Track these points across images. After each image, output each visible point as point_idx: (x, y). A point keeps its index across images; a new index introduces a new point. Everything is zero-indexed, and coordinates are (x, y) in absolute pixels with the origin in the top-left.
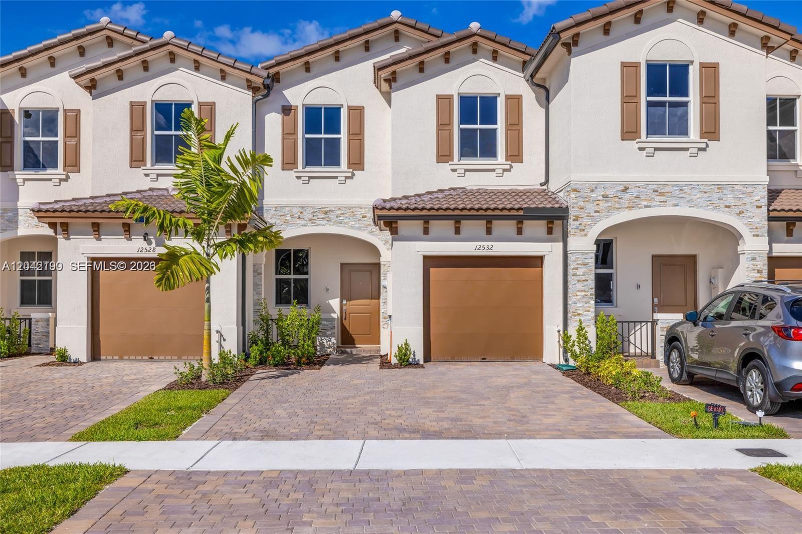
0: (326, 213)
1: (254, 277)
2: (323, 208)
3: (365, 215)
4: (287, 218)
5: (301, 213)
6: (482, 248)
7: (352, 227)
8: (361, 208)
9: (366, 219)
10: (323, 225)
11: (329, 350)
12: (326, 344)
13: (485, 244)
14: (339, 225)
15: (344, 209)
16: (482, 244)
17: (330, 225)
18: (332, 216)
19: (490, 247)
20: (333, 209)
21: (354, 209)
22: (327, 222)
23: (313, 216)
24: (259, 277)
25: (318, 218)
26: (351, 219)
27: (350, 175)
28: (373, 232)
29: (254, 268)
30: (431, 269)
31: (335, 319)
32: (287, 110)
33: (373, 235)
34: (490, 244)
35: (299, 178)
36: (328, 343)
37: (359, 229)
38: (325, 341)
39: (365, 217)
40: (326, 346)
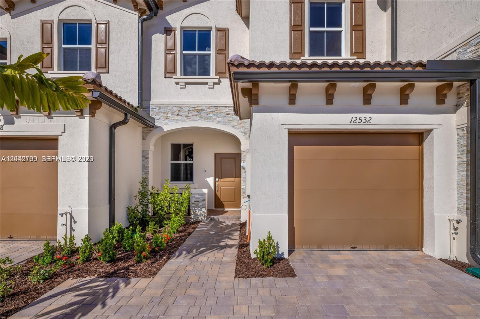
0: (198, 111)
1: (143, 160)
2: (196, 107)
3: (229, 112)
4: (168, 115)
5: (179, 111)
6: (358, 121)
7: (219, 122)
8: (226, 107)
9: (229, 116)
10: (196, 121)
11: (200, 218)
12: (198, 212)
13: (363, 116)
14: (208, 120)
15: (212, 108)
16: (358, 115)
17: (202, 120)
18: (203, 113)
19: (367, 120)
20: (204, 108)
21: (220, 108)
22: (199, 118)
23: (189, 113)
24: (146, 160)
25: (192, 115)
26: (218, 115)
27: (217, 81)
28: (235, 126)
29: (143, 154)
30: (294, 146)
31: (205, 193)
32: (168, 31)
33: (235, 128)
34: (368, 115)
35: (177, 83)
36: (200, 212)
37: (224, 123)
38: (197, 211)
39: (228, 114)
40: (199, 214)
